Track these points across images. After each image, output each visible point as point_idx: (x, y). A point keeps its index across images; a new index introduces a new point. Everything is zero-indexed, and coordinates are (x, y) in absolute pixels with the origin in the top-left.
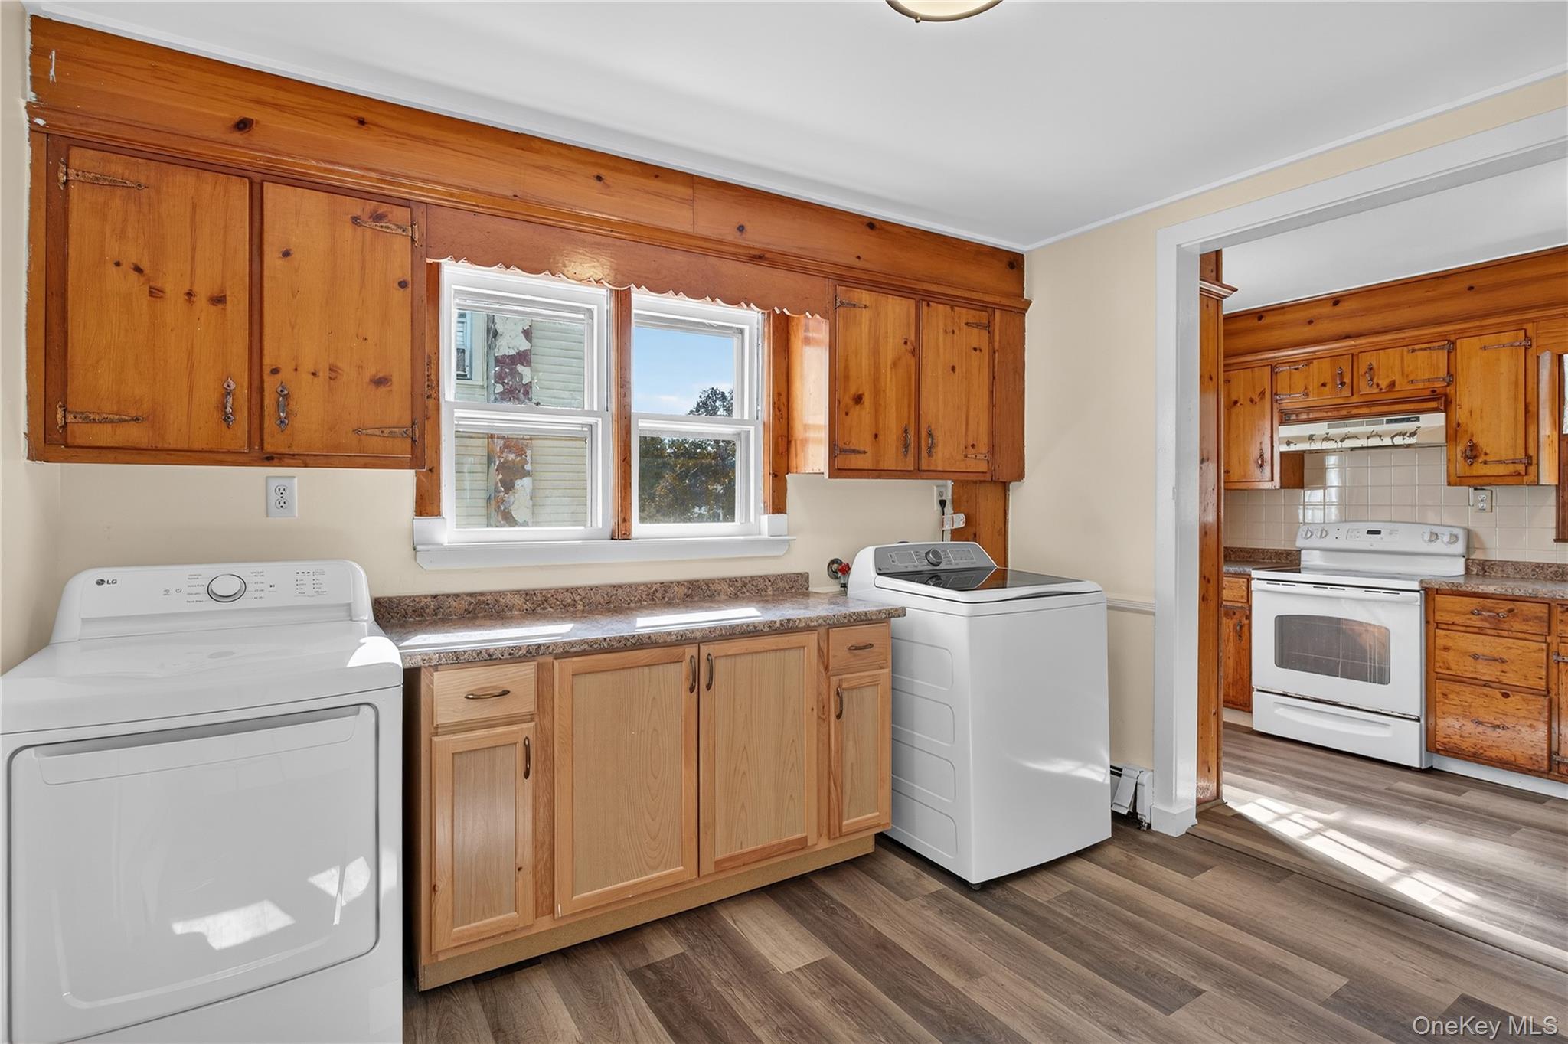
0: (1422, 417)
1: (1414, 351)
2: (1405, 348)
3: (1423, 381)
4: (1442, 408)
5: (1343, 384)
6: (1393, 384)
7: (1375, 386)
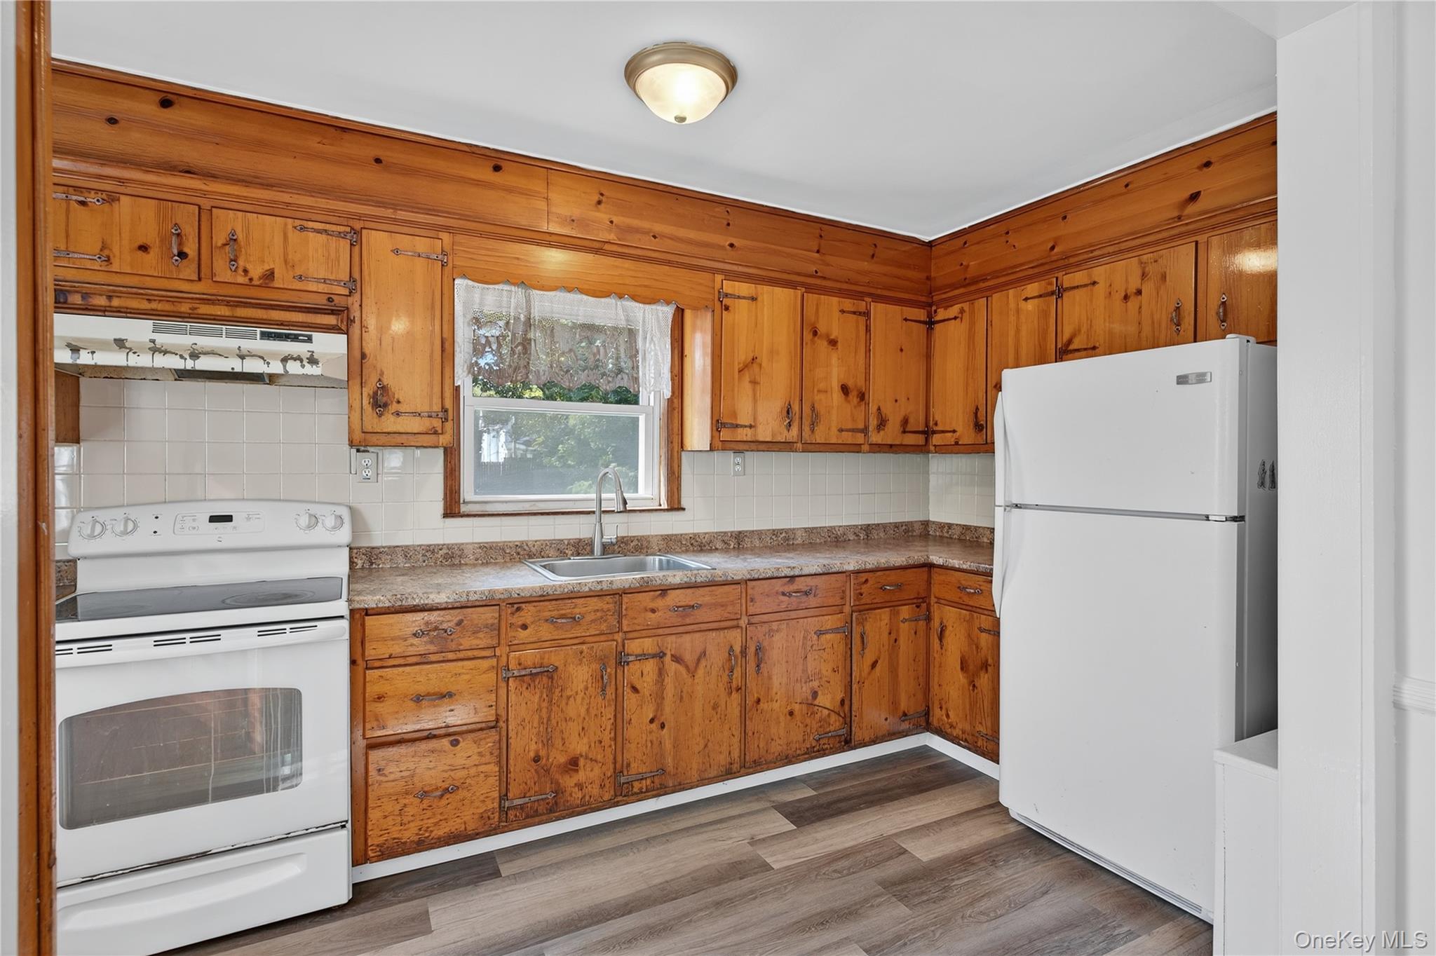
0: (316, 336)
1: (303, 229)
2: (290, 221)
3: (318, 280)
4: (344, 328)
5: (182, 255)
6: (270, 275)
7: (240, 271)
